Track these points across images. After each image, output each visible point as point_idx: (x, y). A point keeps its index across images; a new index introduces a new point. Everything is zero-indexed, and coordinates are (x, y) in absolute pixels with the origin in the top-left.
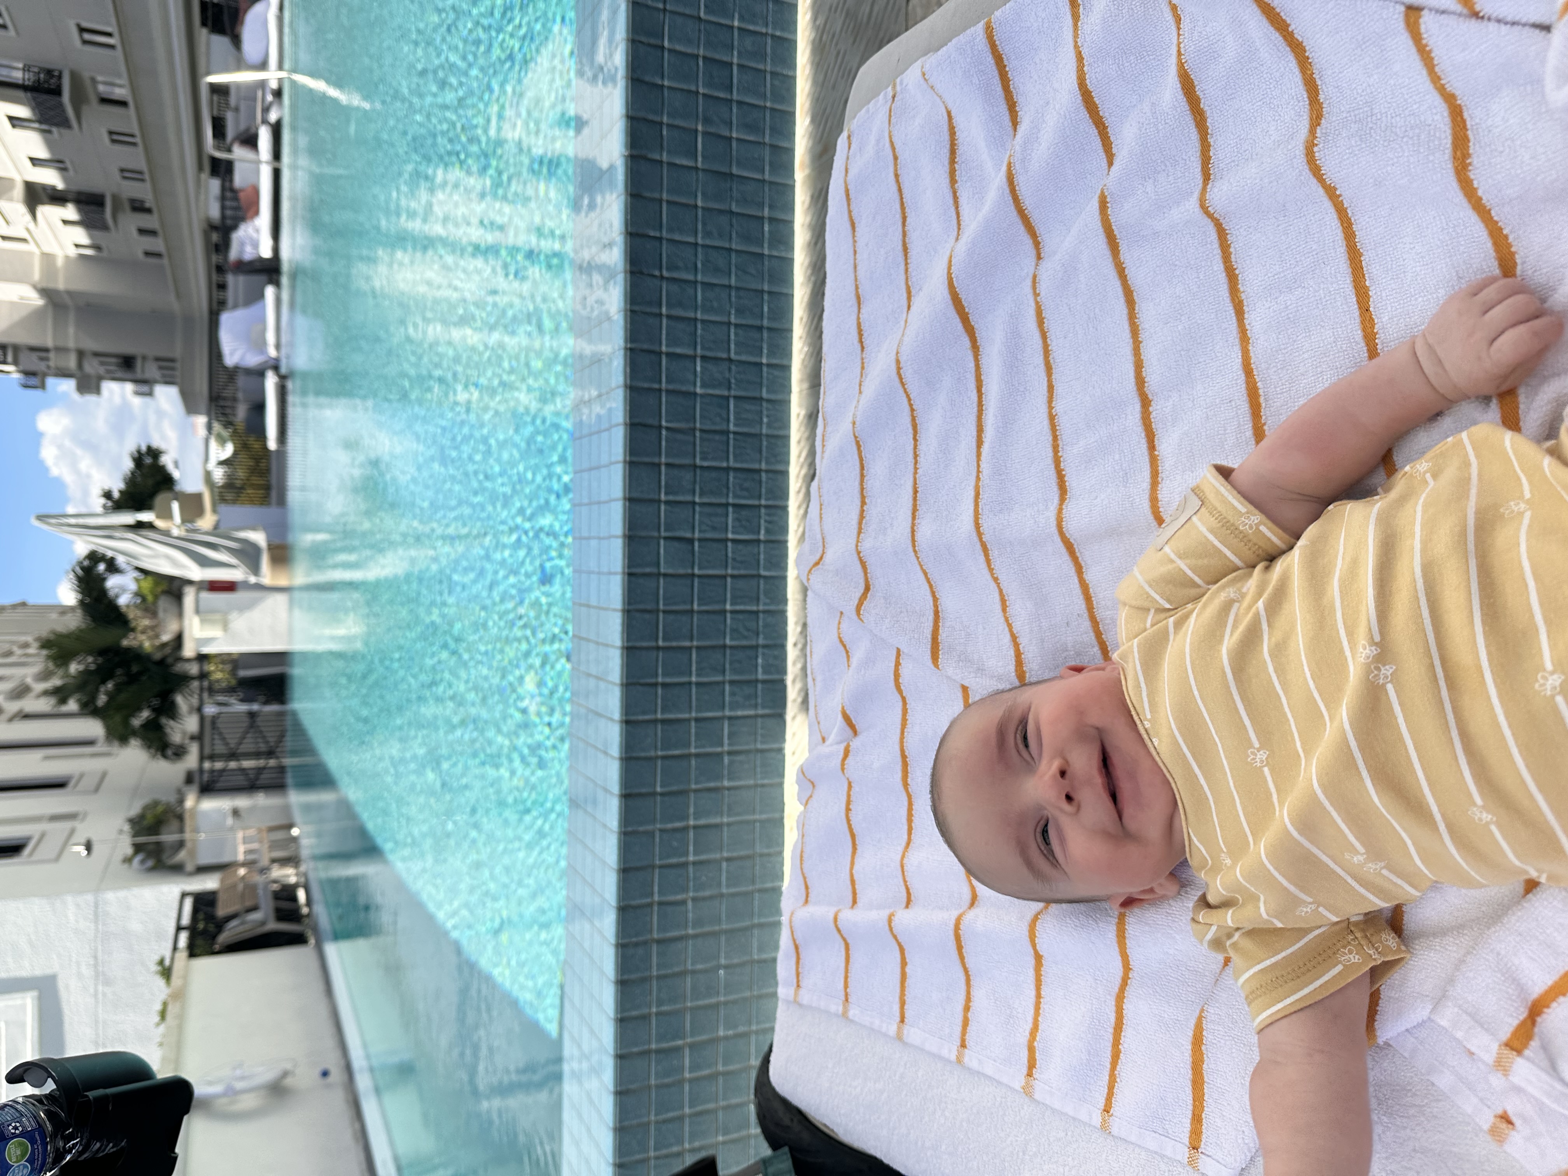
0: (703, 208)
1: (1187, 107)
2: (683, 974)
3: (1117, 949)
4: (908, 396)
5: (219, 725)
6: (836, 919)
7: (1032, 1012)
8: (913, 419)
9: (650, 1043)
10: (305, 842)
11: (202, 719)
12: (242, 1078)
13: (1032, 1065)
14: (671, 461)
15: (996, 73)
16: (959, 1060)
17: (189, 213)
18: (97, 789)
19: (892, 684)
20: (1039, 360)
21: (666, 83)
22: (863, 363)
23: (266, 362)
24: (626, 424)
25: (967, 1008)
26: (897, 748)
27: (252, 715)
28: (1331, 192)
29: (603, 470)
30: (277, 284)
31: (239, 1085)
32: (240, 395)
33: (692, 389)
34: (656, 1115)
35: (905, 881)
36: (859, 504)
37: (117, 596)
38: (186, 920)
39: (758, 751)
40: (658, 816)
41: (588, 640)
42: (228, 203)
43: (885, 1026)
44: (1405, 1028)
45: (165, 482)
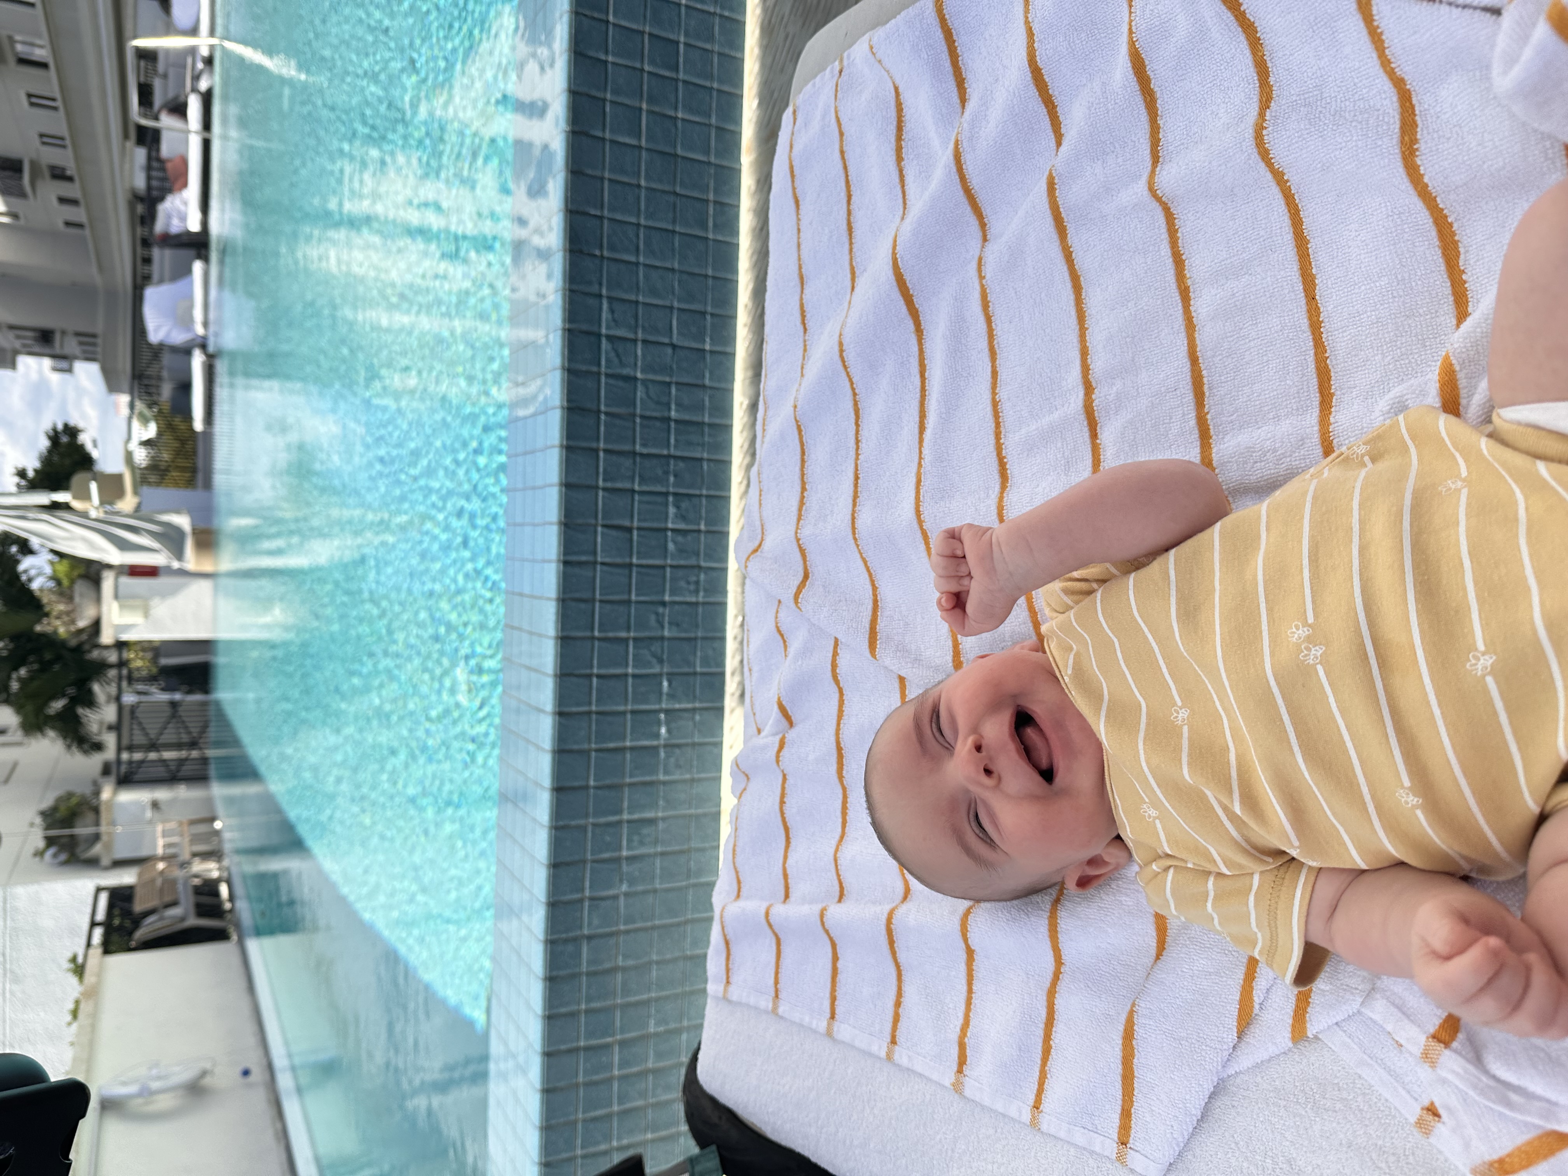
0: (646, 188)
1: (1137, 87)
2: (614, 970)
3: (1049, 943)
4: (851, 380)
5: (137, 714)
6: (767, 914)
7: (963, 1007)
8: (856, 403)
9: (578, 1040)
10: (227, 835)
11: (120, 709)
12: (159, 1078)
13: (962, 1061)
14: (610, 447)
15: (945, 48)
16: (889, 1057)
17: (114, 184)
18: (7, 781)
19: (829, 674)
20: (984, 344)
21: (610, 59)
22: (805, 346)
23: (193, 340)
24: (563, 408)
25: (898, 1004)
26: (833, 739)
27: (174, 704)
28: (1279, 177)
29: (538, 454)
30: (206, 259)
31: (155, 1085)
32: (165, 374)
34: (584, 1112)
35: (838, 875)
36: (800, 490)
37: (30, 580)
38: (100, 916)
39: (694, 745)
40: (591, 810)
41: (520, 629)
42: (154, 173)
43: (814, 1023)
44: (1335, 1021)
45: (84, 461)
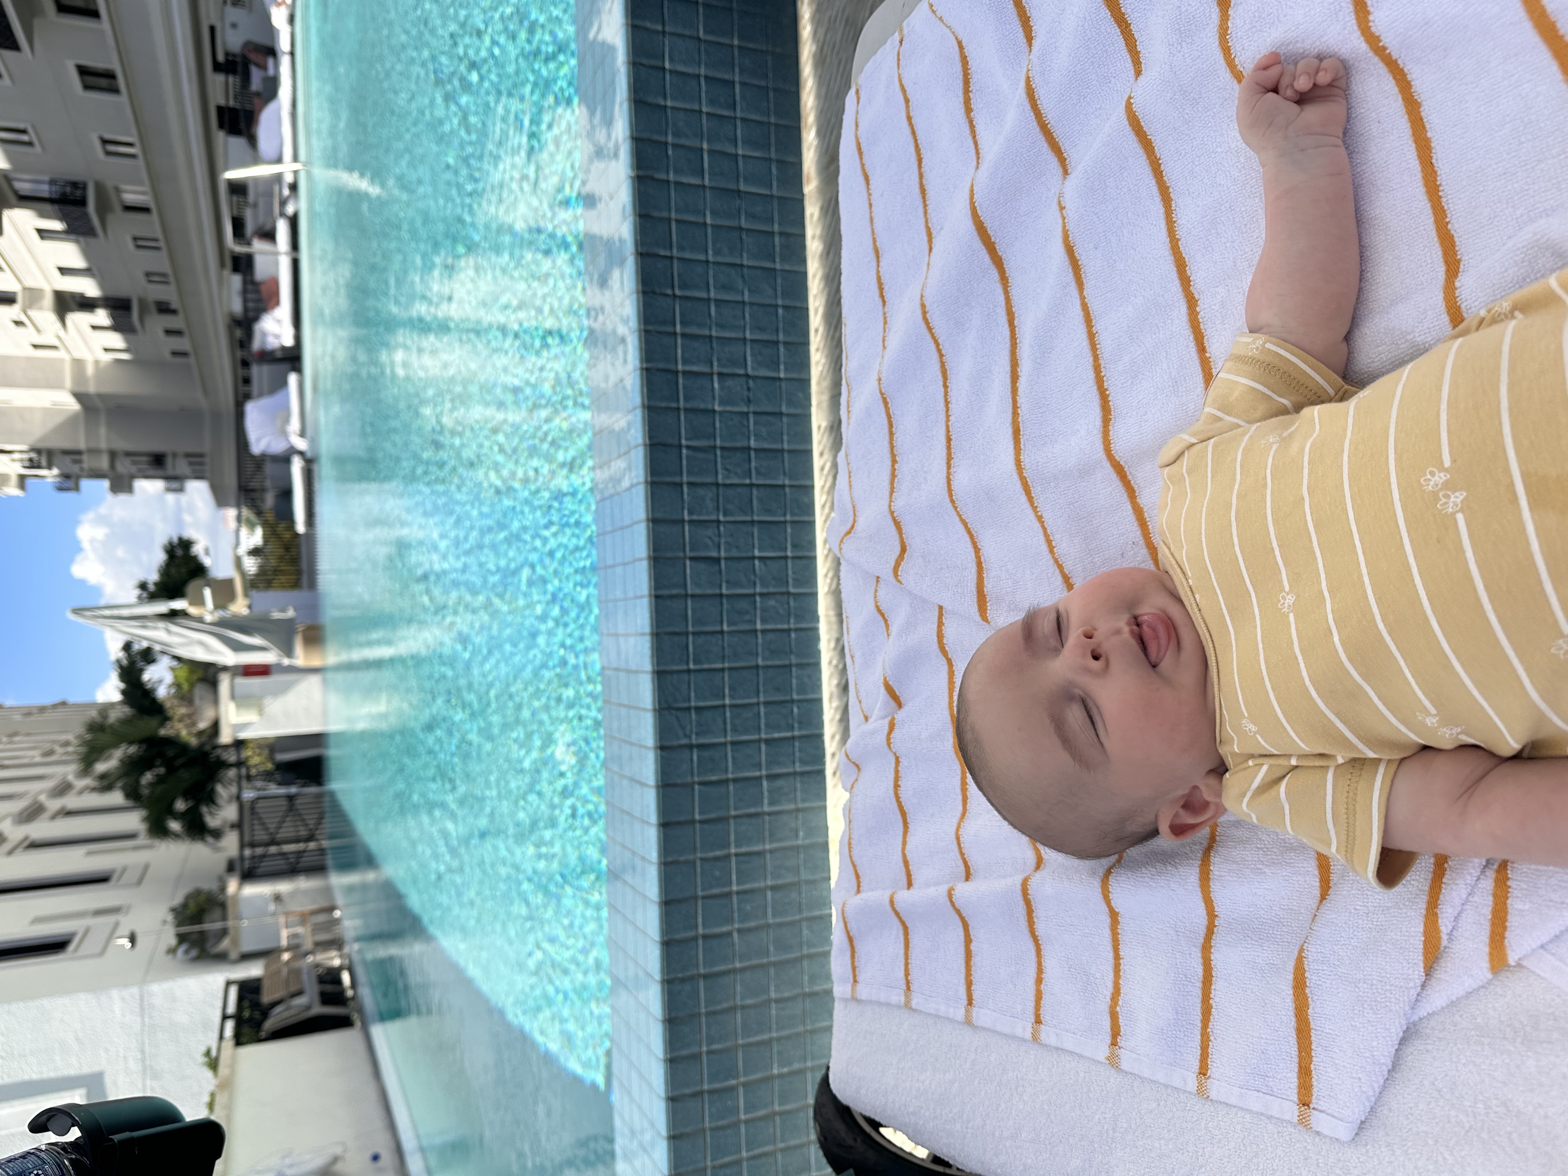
0: (712, 226)
2: (733, 1009)
3: (1200, 894)
4: (936, 342)
5: (258, 810)
6: (892, 902)
7: (1111, 976)
8: (943, 365)
9: (702, 1084)
10: (347, 924)
11: (241, 806)
12: (293, 1165)
13: (1115, 1032)
14: (693, 479)
16: (1035, 1037)
17: (213, 309)
18: (140, 882)
19: (936, 646)
21: (669, 103)
22: (885, 318)
24: (645, 445)
25: (1039, 981)
27: (291, 798)
30: (300, 372)
32: (268, 483)
33: (710, 407)
34: (712, 1160)
35: (962, 854)
36: (890, 464)
37: (154, 688)
38: (231, 1009)
40: (698, 845)
42: (250, 296)
43: (951, 1010)
44: (1539, 943)
45: (197, 570)
